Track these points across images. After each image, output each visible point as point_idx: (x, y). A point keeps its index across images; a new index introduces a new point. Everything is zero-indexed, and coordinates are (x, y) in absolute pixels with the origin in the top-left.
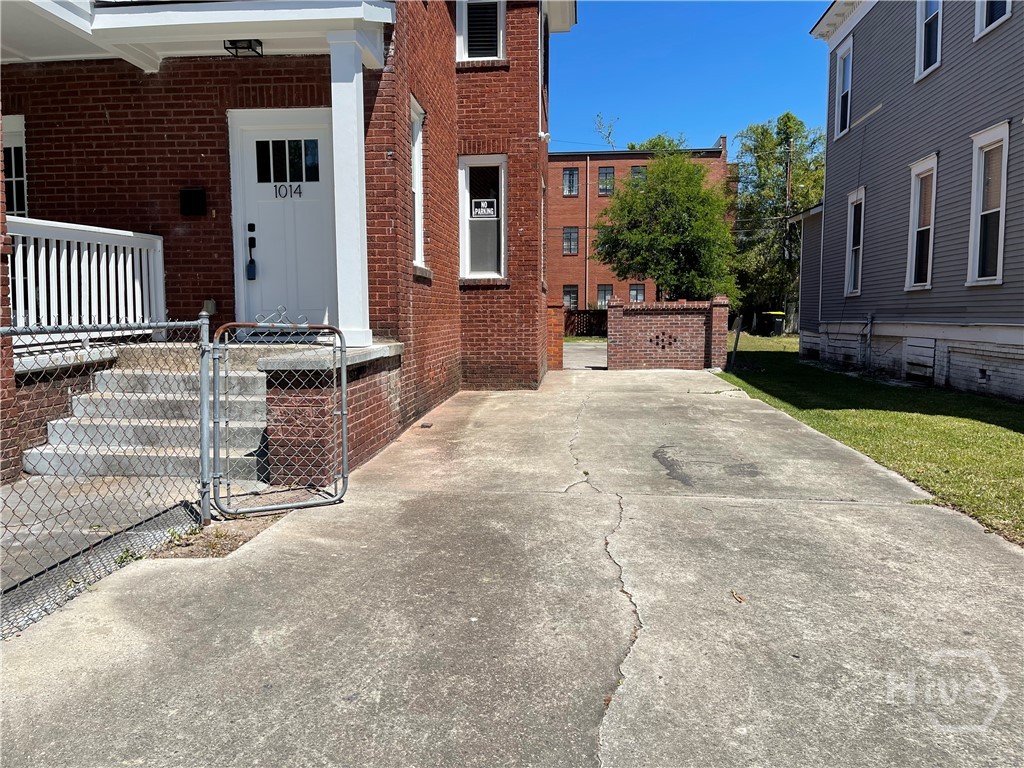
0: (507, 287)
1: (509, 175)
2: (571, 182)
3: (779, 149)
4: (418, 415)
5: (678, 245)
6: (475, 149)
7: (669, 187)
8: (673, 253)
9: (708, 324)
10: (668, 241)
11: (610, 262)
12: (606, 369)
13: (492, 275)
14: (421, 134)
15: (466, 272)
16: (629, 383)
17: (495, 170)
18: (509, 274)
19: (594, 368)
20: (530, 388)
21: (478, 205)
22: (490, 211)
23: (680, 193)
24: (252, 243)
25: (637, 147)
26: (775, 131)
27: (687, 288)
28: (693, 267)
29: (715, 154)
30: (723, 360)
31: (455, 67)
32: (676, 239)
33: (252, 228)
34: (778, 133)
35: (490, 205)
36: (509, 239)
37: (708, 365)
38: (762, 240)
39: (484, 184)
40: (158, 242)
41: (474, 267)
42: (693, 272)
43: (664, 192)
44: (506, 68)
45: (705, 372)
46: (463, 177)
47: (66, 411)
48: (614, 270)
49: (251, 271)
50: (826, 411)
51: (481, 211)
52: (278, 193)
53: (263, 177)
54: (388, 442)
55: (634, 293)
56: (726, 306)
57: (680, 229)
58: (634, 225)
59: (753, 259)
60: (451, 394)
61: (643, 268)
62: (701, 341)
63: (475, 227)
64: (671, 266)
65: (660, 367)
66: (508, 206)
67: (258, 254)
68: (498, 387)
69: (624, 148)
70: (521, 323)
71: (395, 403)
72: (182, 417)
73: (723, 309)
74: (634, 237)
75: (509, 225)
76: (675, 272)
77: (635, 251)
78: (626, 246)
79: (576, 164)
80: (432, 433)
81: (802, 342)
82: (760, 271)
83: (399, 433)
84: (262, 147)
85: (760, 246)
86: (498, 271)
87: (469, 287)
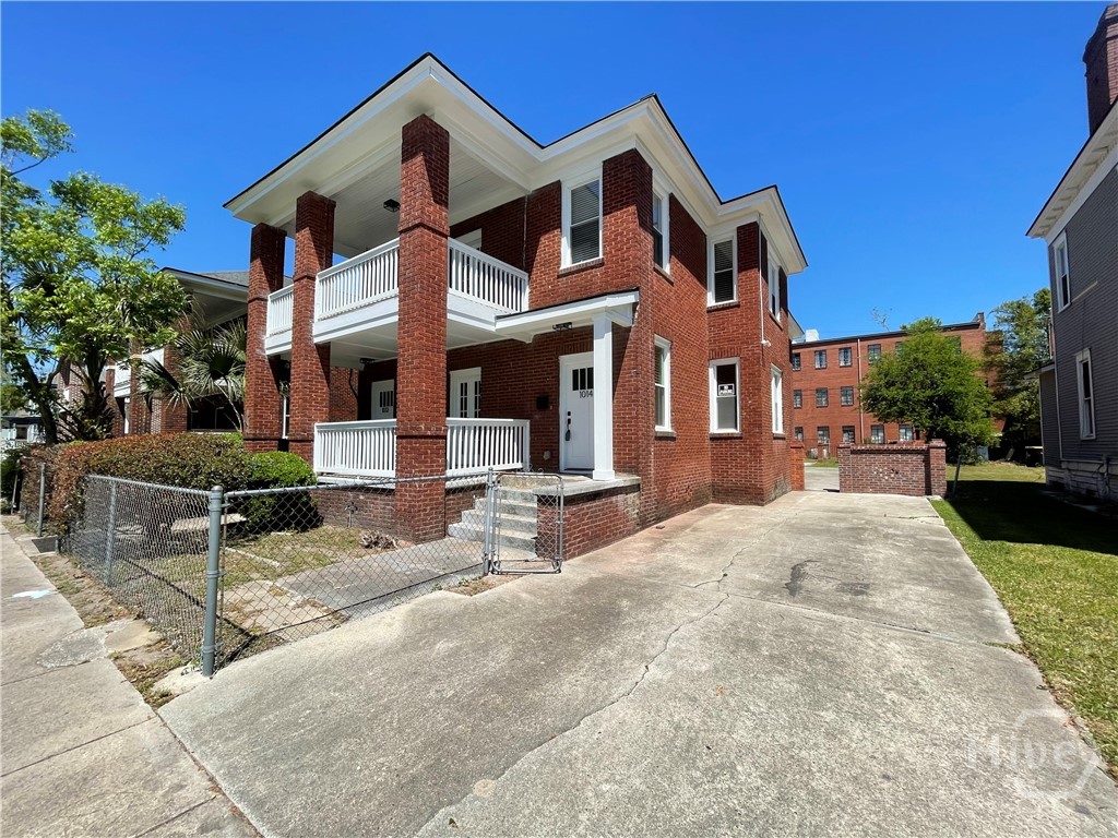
0: (741, 438)
1: (741, 369)
2: (846, 357)
3: (1038, 317)
4: (659, 519)
5: (932, 397)
6: (719, 355)
7: (920, 356)
8: (929, 402)
9: (927, 462)
10: (921, 395)
11: (872, 411)
12: (838, 491)
13: (731, 431)
14: (669, 355)
15: (714, 428)
16: (843, 505)
17: (733, 366)
18: (742, 430)
19: (830, 491)
20: (758, 505)
21: (722, 388)
22: (730, 391)
23: (932, 358)
24: (569, 421)
25: (908, 327)
26: (1033, 303)
27: (942, 429)
28: (946, 413)
29: (975, 326)
30: (943, 490)
31: (705, 310)
32: (929, 393)
33: (569, 414)
34: (1036, 305)
35: (730, 388)
36: (742, 408)
37: (929, 492)
38: (1026, 389)
39: (726, 375)
40: (528, 422)
41: (721, 424)
42: (947, 417)
43: (916, 360)
44: (738, 306)
45: (925, 499)
46: (712, 374)
47: (471, 506)
48: (875, 416)
49: (568, 436)
50: (1008, 544)
51: (725, 392)
52: (581, 395)
53: (575, 388)
54: (624, 536)
55: (903, 431)
56: (942, 448)
57: (933, 385)
58: (889, 385)
59: (1016, 404)
60: (700, 505)
61: (901, 414)
62: (921, 474)
63: (720, 401)
64: (927, 411)
65: (885, 492)
66: (741, 388)
67: (571, 427)
68: (735, 502)
69: (898, 329)
70: (751, 462)
71: (633, 513)
72: (515, 513)
73: (940, 451)
74: (892, 393)
75: (742, 400)
76: (931, 417)
77: (892, 403)
78: (885, 399)
79: (848, 345)
80: (662, 533)
81: (1048, 475)
82: (1024, 413)
83: (637, 531)
84: (575, 372)
85: (1025, 393)
86: (736, 427)
87: (715, 438)
